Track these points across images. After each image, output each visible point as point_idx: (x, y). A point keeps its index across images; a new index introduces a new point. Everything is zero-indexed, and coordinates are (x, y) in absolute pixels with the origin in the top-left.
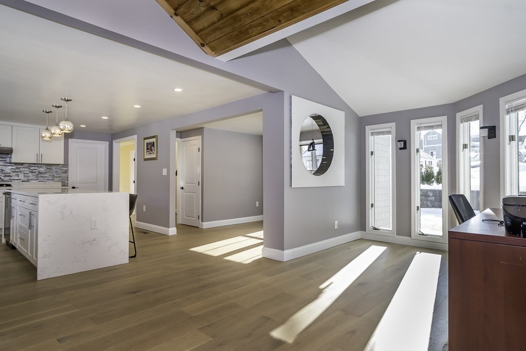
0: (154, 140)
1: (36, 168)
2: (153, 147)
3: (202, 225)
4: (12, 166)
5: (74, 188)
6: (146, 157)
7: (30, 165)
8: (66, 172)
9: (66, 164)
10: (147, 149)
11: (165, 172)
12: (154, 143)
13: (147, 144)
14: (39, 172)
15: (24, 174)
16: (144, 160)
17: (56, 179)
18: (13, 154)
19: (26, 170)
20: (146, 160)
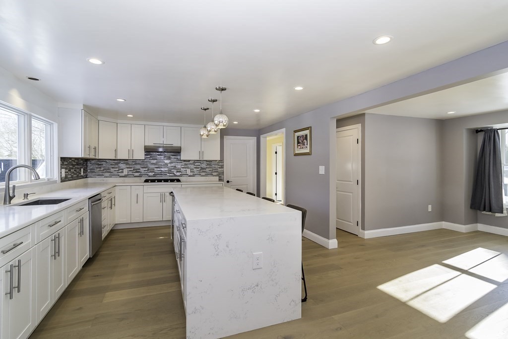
0: (307, 132)
1: (199, 164)
2: (305, 141)
3: (364, 234)
4: (181, 162)
5: (228, 182)
6: (297, 152)
7: (195, 161)
8: (222, 167)
9: (222, 161)
10: (298, 143)
11: (322, 170)
12: (306, 135)
13: (298, 137)
14: (202, 168)
15: (191, 169)
16: (295, 155)
17: (214, 174)
18: (182, 153)
19: (192, 166)
20: (296, 155)
